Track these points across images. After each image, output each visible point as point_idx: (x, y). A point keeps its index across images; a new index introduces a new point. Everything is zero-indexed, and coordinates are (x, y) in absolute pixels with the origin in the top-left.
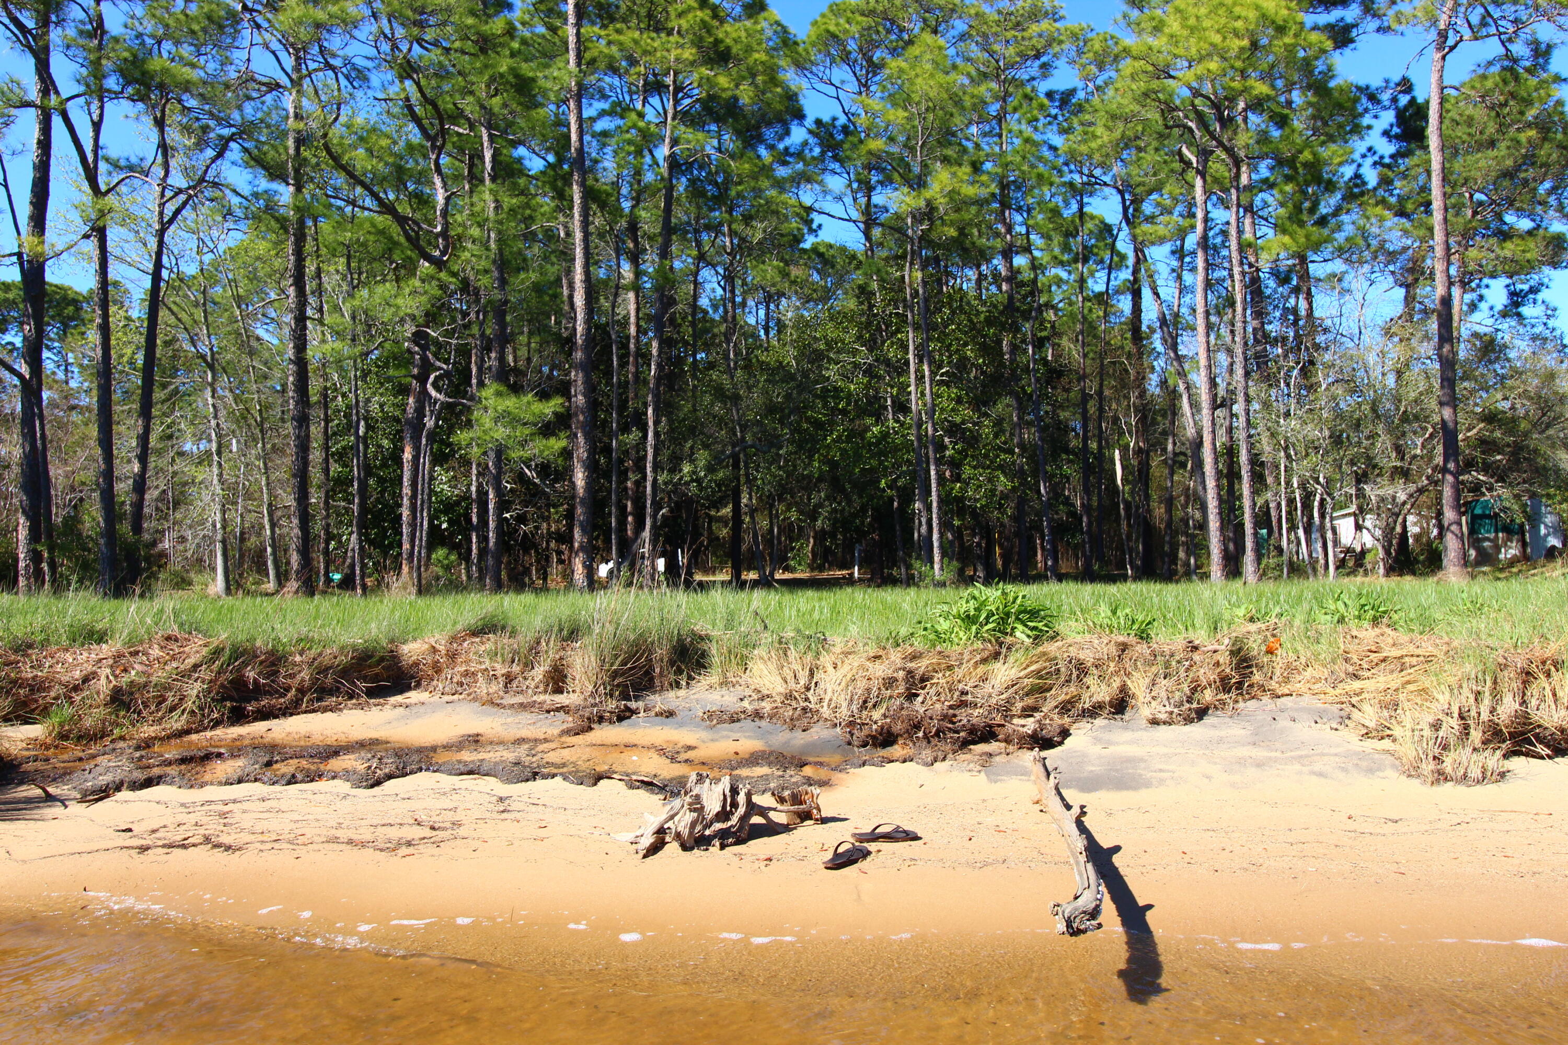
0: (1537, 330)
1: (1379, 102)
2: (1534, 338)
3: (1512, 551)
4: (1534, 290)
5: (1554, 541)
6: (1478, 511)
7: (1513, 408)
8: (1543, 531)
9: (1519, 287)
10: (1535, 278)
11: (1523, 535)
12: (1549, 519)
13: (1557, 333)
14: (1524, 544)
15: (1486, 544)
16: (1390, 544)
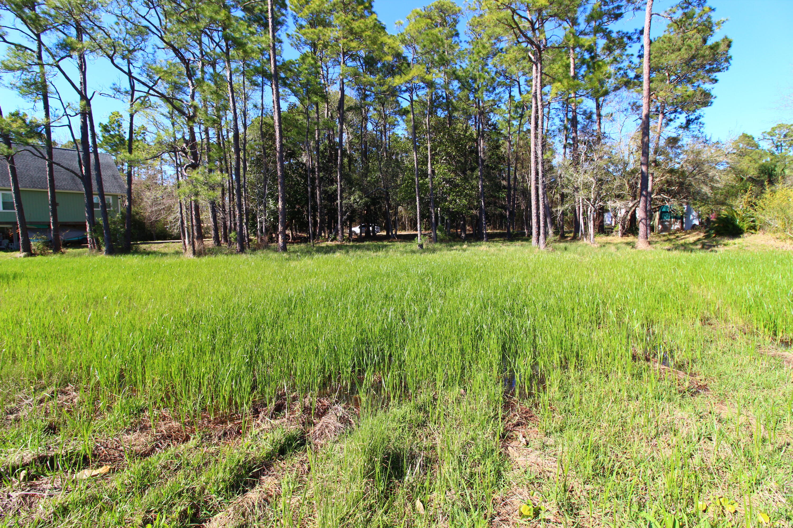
0: (695, 133)
1: (632, 40)
2: (693, 136)
3: (677, 226)
4: (697, 118)
5: (696, 222)
6: (664, 210)
7: (682, 167)
8: (691, 217)
9: (691, 117)
10: (697, 114)
11: (682, 220)
12: (694, 213)
13: (704, 135)
14: (682, 223)
15: (666, 223)
16: (624, 224)
